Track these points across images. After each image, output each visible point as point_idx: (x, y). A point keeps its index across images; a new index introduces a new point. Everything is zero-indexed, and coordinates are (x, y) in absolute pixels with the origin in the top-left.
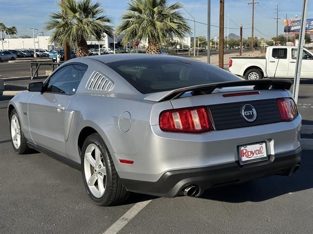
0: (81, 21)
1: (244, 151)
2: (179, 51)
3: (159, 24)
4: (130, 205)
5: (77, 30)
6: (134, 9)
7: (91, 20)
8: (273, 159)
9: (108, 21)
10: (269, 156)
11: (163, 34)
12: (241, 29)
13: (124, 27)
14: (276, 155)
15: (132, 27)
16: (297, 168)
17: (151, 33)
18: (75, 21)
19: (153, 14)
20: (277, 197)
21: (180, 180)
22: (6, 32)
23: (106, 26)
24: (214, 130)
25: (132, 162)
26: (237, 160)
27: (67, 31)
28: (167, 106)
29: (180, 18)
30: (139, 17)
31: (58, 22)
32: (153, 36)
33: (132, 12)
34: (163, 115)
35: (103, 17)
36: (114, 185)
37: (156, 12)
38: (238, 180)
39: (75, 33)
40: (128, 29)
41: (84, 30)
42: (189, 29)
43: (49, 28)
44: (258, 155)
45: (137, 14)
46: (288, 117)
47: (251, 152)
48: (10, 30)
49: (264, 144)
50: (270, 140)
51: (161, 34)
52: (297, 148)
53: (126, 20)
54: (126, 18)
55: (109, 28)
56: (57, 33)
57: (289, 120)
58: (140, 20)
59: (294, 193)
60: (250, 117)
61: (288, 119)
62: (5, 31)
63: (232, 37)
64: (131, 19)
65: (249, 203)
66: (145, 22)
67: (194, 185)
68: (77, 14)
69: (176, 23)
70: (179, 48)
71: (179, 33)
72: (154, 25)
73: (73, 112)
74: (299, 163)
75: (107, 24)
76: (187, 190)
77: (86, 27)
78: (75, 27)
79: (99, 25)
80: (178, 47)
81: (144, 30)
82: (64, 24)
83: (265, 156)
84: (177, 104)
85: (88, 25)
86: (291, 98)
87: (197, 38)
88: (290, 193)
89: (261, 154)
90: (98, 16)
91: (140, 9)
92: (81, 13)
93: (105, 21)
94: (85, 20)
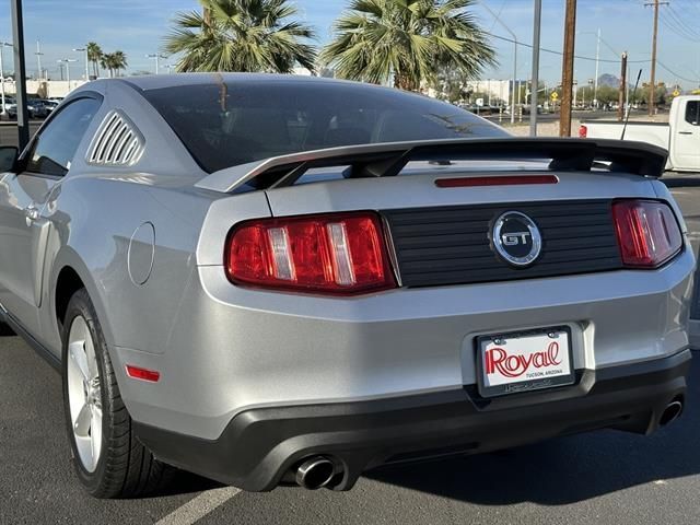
0: (243, 34)
1: (497, 356)
2: (482, 111)
3: (419, 42)
4: (179, 497)
5: (234, 54)
6: (363, 8)
7: (267, 31)
8: (589, 384)
9: (306, 34)
10: (578, 374)
11: (428, 64)
12: (625, 60)
13: (340, 48)
14: (599, 371)
15: (357, 47)
16: (672, 412)
17: (401, 63)
18: (232, 34)
19: (408, 18)
20: (618, 494)
21: (284, 440)
22: (103, 63)
23: (298, 46)
24: (398, 286)
25: (154, 377)
26: (471, 381)
27: (212, 55)
28: (255, 206)
29: (469, 27)
30: (375, 25)
31: (193, 36)
32: (403, 68)
33: (361, 14)
34: (237, 234)
35: (294, 26)
36: (121, 441)
37: (415, 12)
38: (475, 445)
39: (229, 59)
40: (348, 52)
41: (249, 54)
42: (491, 54)
43: (173, 49)
44: (543, 369)
45: (369, 17)
46: (645, 258)
47: (520, 360)
48: (110, 58)
49: (563, 337)
50: (583, 324)
51: (422, 63)
52: (674, 349)
53: (344, 32)
54: (346, 27)
55: (306, 50)
56: (189, 59)
57: (649, 266)
58: (376, 32)
59: (671, 481)
60: (521, 249)
61: (646, 262)
62: (99, 62)
63: (606, 82)
64: (356, 30)
65: (528, 509)
66: (388, 35)
67: (325, 456)
68: (236, 19)
69: (459, 39)
70: (481, 104)
71: (465, 63)
72: (408, 44)
73: (48, 223)
74: (680, 397)
75: (303, 41)
76: (303, 471)
77: (254, 46)
78: (229, 47)
79: (282, 41)
80: (480, 102)
81: (385, 54)
82: (205, 41)
83: (567, 371)
84: (285, 202)
85: (259, 43)
86: (664, 202)
87: (523, 83)
88: (660, 482)
89: (551, 368)
90: (283, 22)
91: (377, 7)
92: (244, 15)
93: (299, 34)
94: (252, 32)
